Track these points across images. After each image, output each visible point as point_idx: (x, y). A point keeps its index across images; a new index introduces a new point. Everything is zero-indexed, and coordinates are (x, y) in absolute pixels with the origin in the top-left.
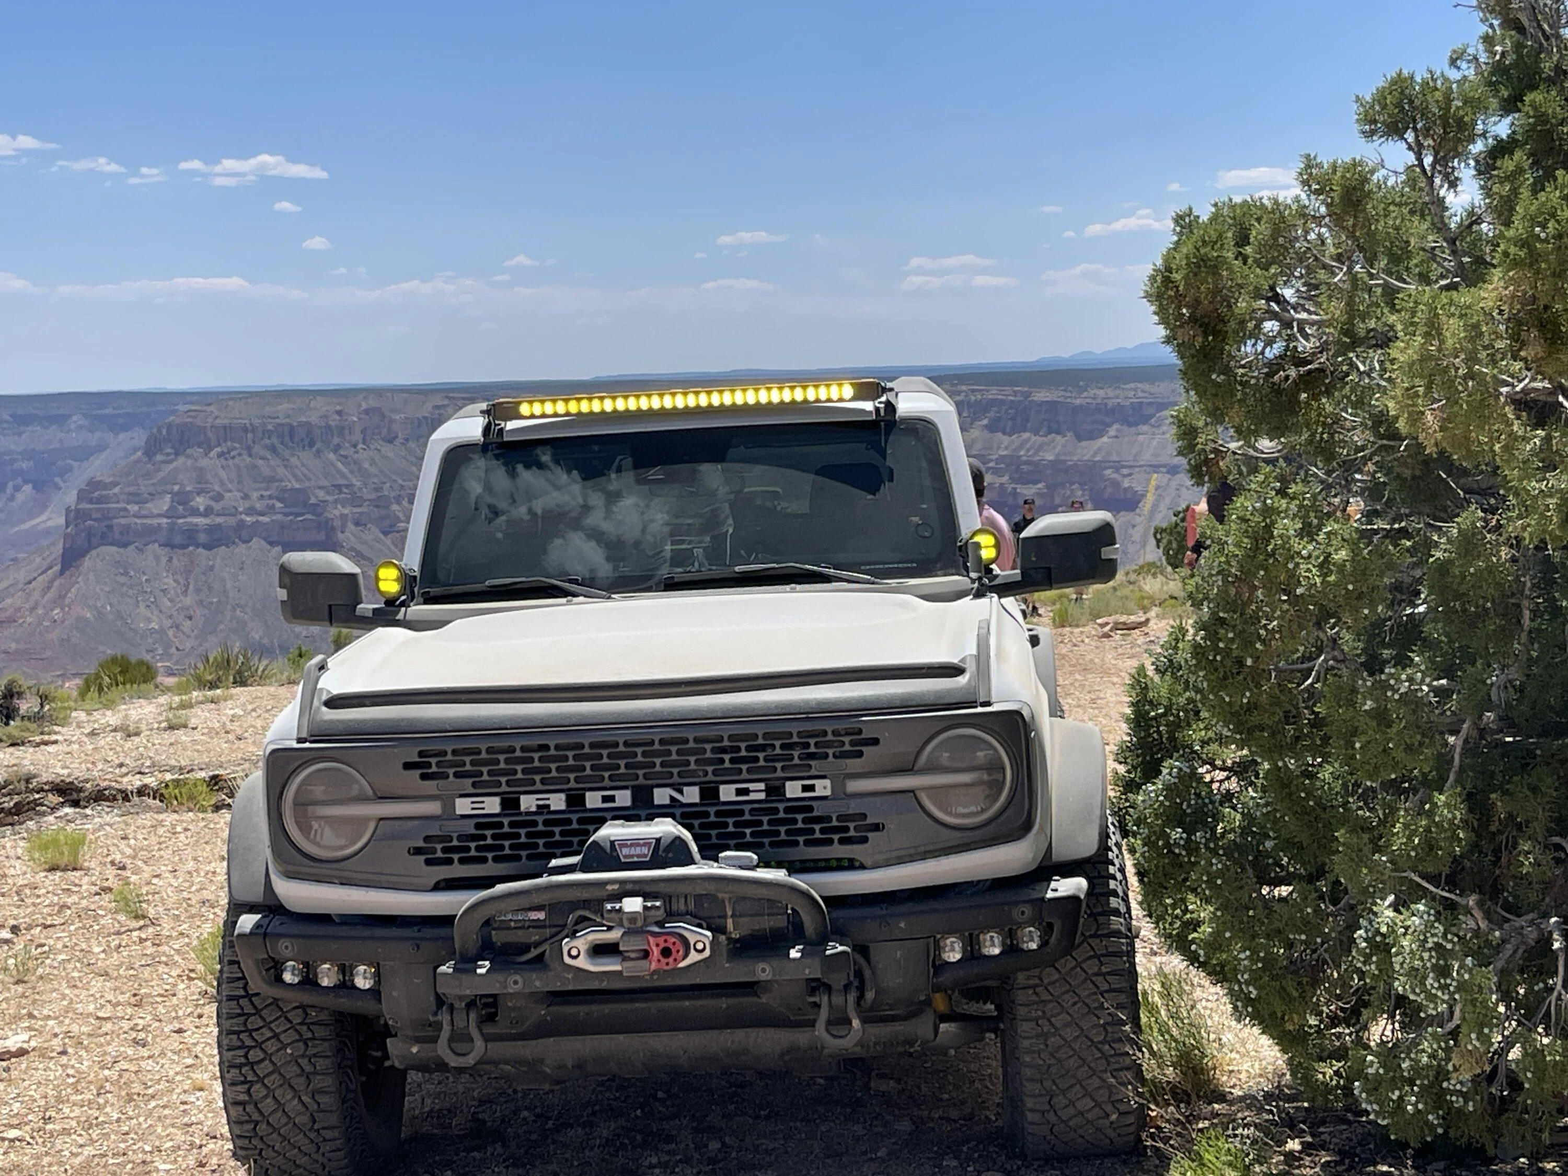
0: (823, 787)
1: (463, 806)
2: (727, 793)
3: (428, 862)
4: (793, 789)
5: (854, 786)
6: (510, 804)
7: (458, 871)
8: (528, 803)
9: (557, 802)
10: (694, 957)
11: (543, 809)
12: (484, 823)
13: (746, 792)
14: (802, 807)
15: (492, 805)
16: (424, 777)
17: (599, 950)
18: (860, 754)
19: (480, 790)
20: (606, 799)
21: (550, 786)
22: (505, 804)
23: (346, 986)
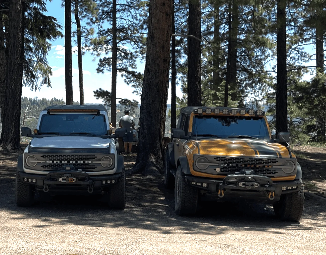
0: (90, 162)
1: (47, 162)
2: (79, 162)
3: (43, 168)
4: (86, 162)
5: (94, 162)
6: (53, 162)
7: (46, 169)
8: (55, 162)
9: (59, 162)
10: (74, 181)
11: (57, 163)
12: (50, 164)
13: (81, 162)
14: (87, 164)
15: (51, 162)
16: (43, 158)
17: (63, 180)
18: (94, 158)
19: (50, 160)
20: (64, 162)
21: (58, 160)
22: (52, 162)
23: (32, 182)
